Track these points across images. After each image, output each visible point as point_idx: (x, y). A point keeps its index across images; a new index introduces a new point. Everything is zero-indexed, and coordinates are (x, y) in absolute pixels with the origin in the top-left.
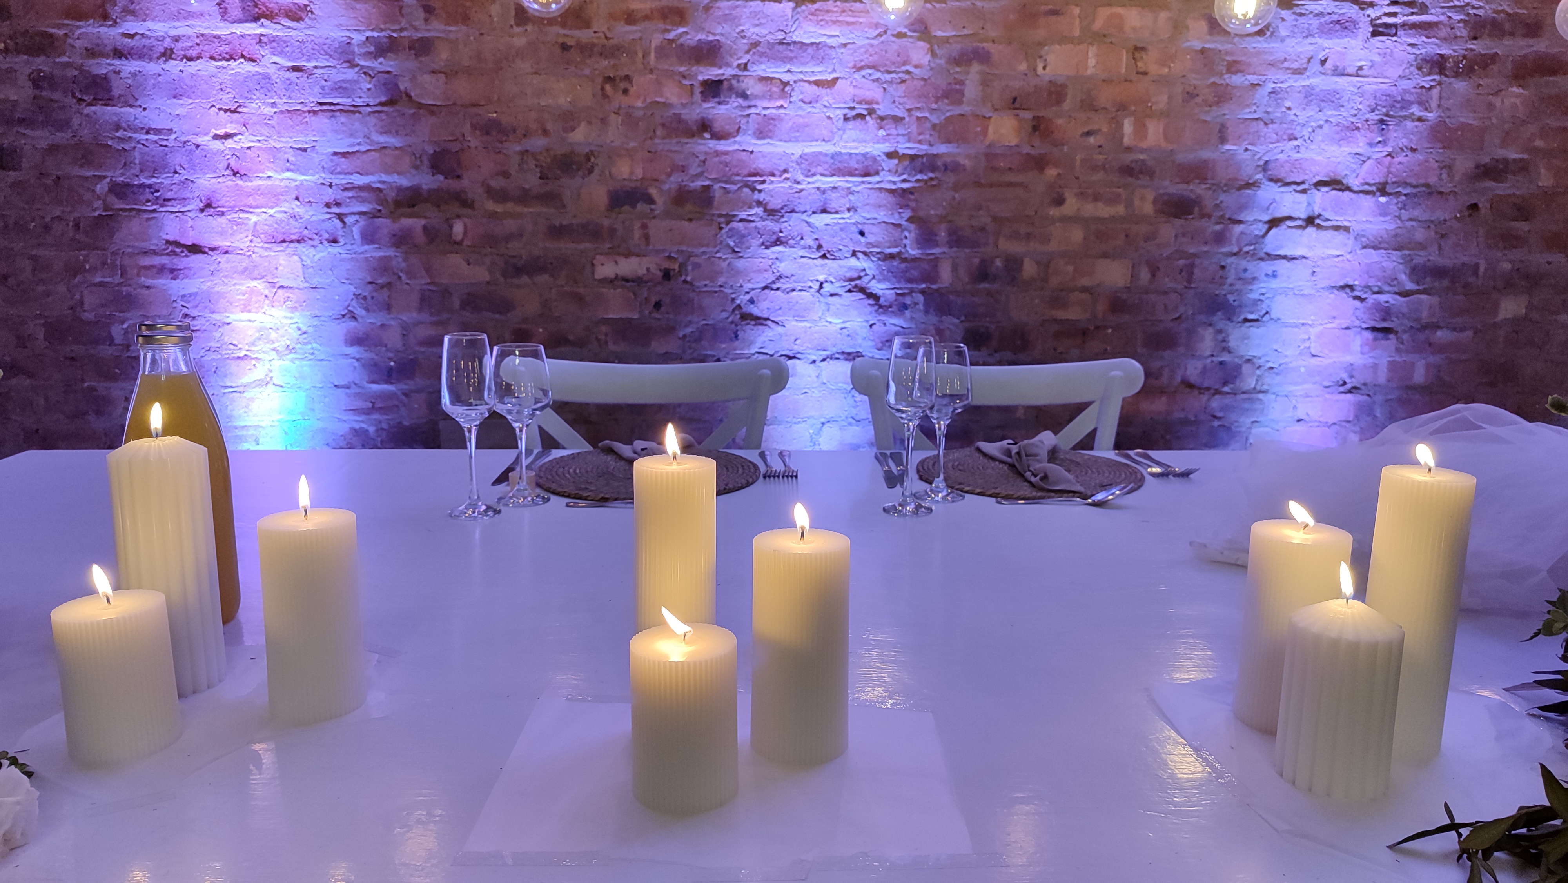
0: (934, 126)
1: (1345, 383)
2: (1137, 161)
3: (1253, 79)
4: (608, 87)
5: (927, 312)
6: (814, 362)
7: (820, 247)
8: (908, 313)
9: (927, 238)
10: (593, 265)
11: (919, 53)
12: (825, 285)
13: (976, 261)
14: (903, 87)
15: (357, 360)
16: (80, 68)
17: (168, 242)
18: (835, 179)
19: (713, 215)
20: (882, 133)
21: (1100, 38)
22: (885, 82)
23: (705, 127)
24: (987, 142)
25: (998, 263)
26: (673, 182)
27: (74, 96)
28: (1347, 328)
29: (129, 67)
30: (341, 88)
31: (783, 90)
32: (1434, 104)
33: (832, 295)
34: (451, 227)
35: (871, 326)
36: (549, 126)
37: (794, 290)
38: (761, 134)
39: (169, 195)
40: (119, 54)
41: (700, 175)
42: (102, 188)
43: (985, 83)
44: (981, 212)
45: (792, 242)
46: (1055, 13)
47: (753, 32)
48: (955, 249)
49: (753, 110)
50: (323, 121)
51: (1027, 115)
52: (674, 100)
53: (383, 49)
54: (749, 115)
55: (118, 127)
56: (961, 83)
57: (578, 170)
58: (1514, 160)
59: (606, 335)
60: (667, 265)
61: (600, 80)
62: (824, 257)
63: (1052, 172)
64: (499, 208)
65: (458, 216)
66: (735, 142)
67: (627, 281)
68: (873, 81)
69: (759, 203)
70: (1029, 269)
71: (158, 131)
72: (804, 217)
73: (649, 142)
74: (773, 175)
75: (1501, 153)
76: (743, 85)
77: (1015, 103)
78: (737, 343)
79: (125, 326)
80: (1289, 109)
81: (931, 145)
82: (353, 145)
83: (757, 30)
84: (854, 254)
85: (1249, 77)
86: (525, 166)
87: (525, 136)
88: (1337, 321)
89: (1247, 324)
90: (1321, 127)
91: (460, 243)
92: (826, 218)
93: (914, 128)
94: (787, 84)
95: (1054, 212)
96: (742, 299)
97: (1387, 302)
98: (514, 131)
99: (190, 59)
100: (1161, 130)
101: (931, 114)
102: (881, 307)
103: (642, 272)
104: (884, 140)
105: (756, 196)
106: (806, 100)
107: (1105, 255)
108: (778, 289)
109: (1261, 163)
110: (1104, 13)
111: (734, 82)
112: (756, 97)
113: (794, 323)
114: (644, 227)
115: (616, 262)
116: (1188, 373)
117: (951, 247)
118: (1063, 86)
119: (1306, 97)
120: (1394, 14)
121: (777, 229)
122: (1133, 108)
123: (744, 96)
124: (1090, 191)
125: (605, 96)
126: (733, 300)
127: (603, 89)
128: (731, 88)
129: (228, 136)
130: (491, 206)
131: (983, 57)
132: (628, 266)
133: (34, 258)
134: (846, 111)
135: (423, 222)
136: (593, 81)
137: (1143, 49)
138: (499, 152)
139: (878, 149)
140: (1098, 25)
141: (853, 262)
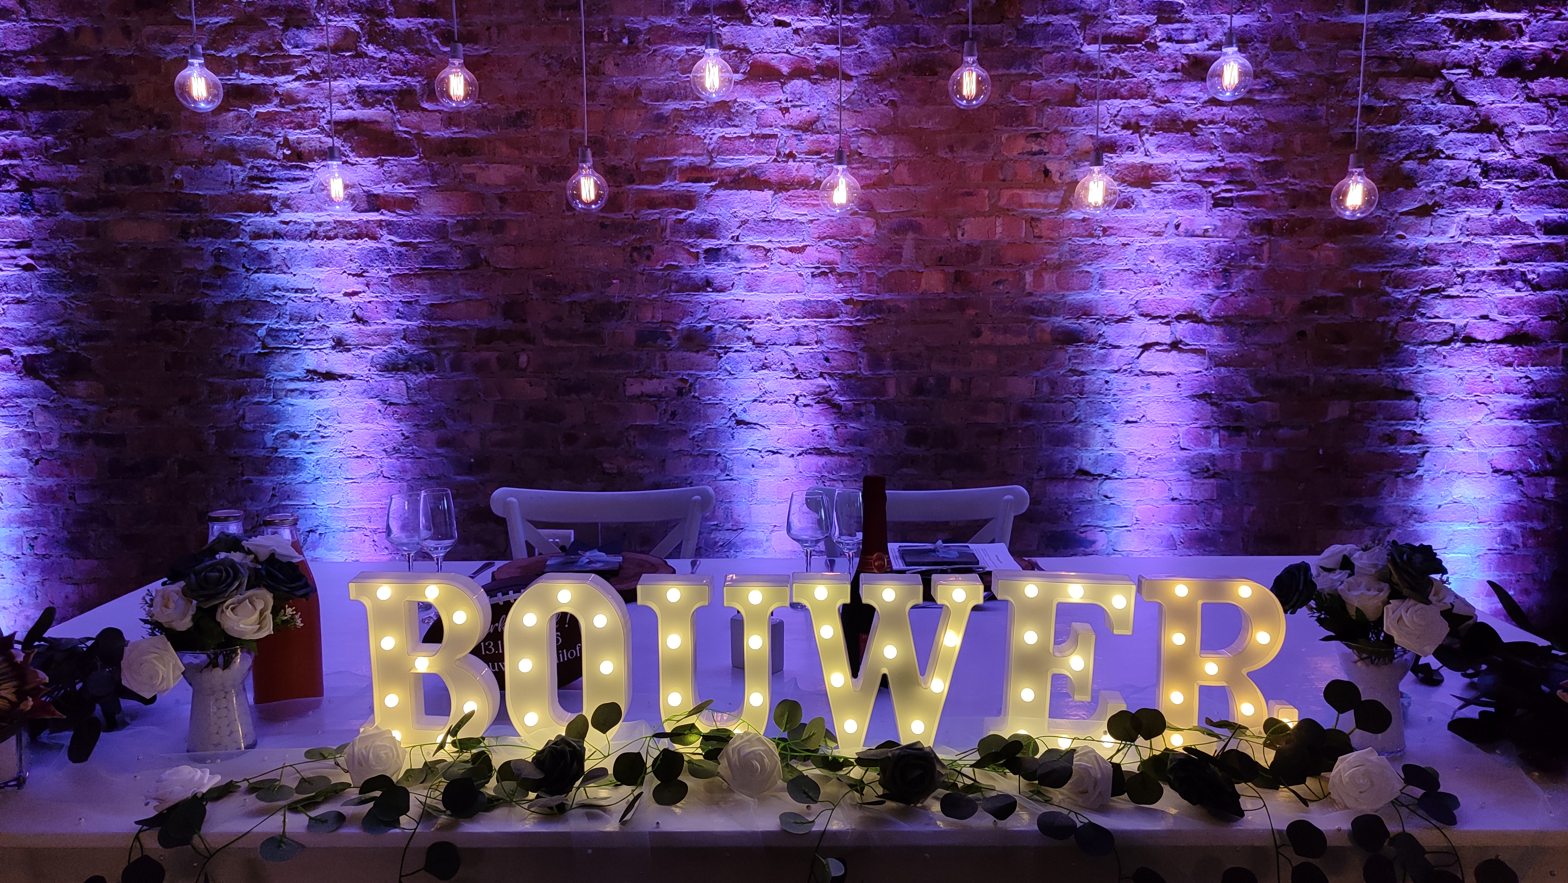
0: (880, 279)
1: (1208, 470)
2: (1036, 303)
3: (1124, 240)
4: (635, 254)
5: (878, 418)
6: (793, 456)
7: (795, 370)
8: (863, 419)
9: (876, 362)
10: (624, 385)
11: (868, 227)
12: (800, 398)
13: (915, 379)
14: (855, 252)
15: (446, 457)
16: (249, 246)
17: (308, 371)
18: (806, 320)
19: (715, 347)
20: (840, 285)
21: (1004, 212)
22: (843, 248)
23: (708, 284)
24: (920, 291)
25: (931, 380)
26: (684, 324)
27: (244, 266)
28: (1207, 427)
29: (284, 245)
30: (438, 258)
31: (766, 255)
32: (1266, 255)
33: (805, 406)
34: (518, 358)
35: (835, 429)
36: (592, 284)
37: (776, 402)
38: (750, 288)
39: (310, 337)
40: (277, 235)
41: (704, 318)
42: (261, 332)
43: (918, 247)
44: (917, 343)
45: (774, 366)
46: (969, 194)
47: (743, 213)
48: (898, 371)
49: (744, 270)
50: (425, 283)
51: (951, 270)
52: (684, 263)
53: (469, 227)
54: (740, 274)
55: (275, 288)
56: (901, 248)
57: (613, 315)
58: (1332, 297)
59: (634, 437)
60: (680, 384)
61: (629, 249)
62: (798, 377)
63: (971, 312)
64: (554, 344)
65: (523, 350)
66: (731, 294)
67: (651, 397)
68: (833, 247)
69: (749, 338)
70: (955, 385)
71: (303, 291)
72: (783, 348)
73: (666, 294)
74: (760, 318)
75: (1320, 292)
76: (736, 252)
77: (941, 261)
78: (733, 442)
79: (275, 434)
80: (1153, 262)
81: (877, 294)
82: (445, 299)
83: (746, 211)
84: (821, 375)
85: (1120, 239)
86: (573, 312)
87: (573, 290)
88: (1199, 422)
89: (1129, 425)
90: (1178, 275)
91: (525, 370)
92: (801, 349)
93: (865, 282)
94: (769, 250)
95: (973, 342)
96: (737, 409)
97: (1239, 407)
98: (566, 287)
99: (330, 238)
100: (1054, 279)
101: (877, 271)
102: (843, 414)
103: (661, 390)
104: (842, 290)
105: (747, 333)
106: (783, 262)
107: (1014, 374)
108: (764, 401)
109: (1133, 302)
110: (1007, 194)
111: (729, 249)
112: (746, 261)
113: (777, 426)
114: (663, 357)
115: (642, 383)
116: (1084, 463)
117: (895, 370)
118: (978, 247)
119: (1165, 253)
120: (1230, 191)
121: (763, 357)
122: (1032, 263)
123: (737, 260)
124: (1001, 325)
125: (633, 261)
126: (730, 409)
127: (631, 256)
128: (727, 254)
129: (355, 293)
130: (547, 342)
131: (915, 227)
132: (651, 386)
133: (211, 384)
134: (813, 270)
135: (497, 354)
136: (624, 250)
137: (1038, 220)
138: (554, 303)
139: (837, 297)
140: (1003, 202)
141: (821, 381)
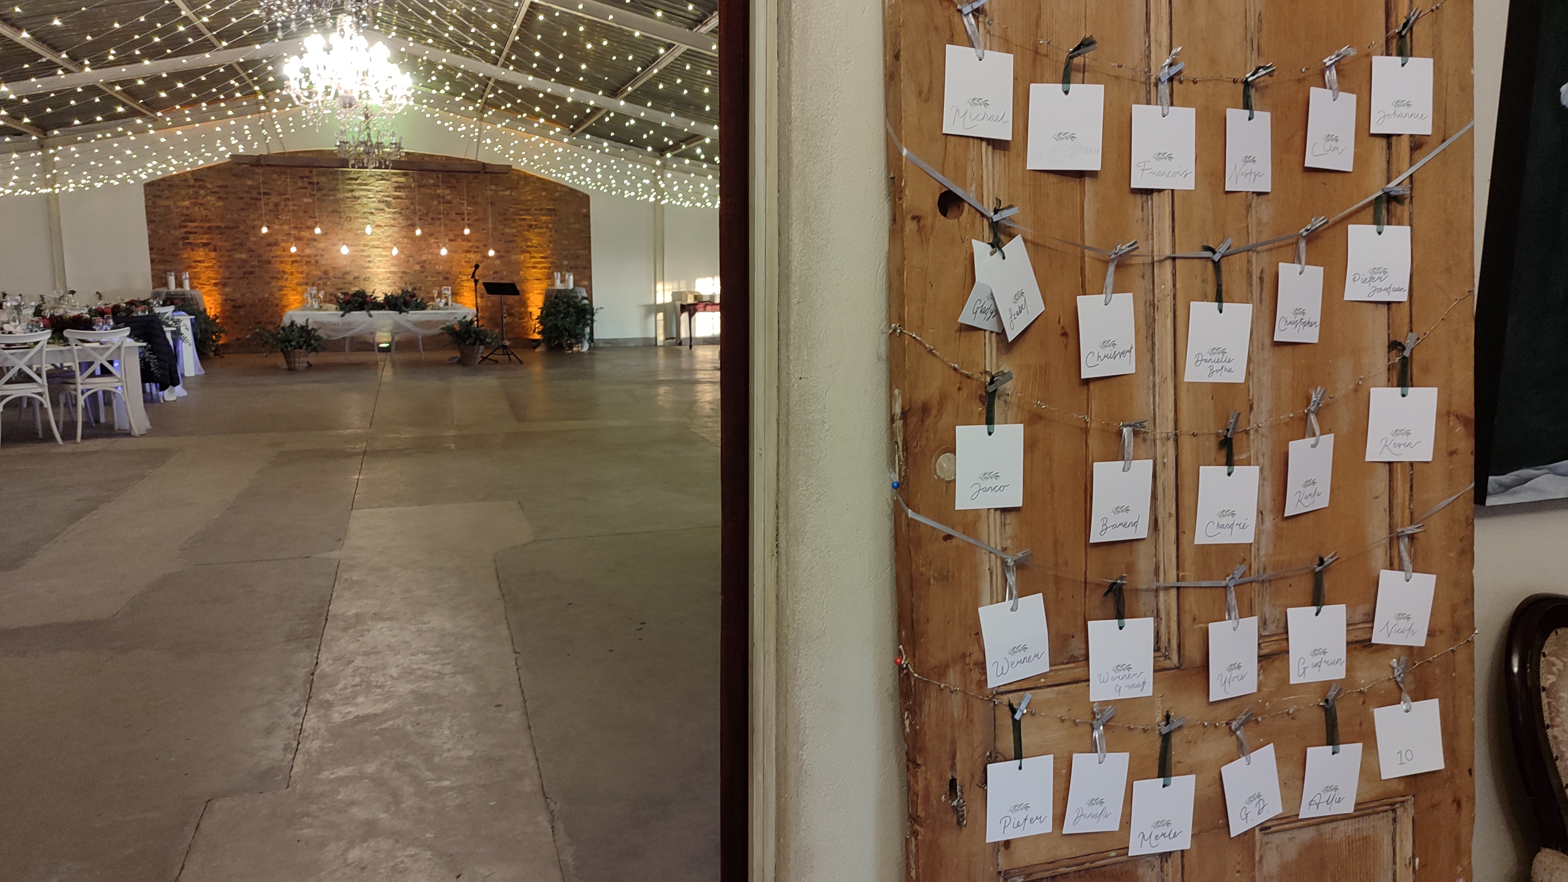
14: (399, 262)
22: (396, 261)
31: (379, 262)
36: (345, 268)
39: (280, 279)
43: (413, 261)
47: (374, 253)
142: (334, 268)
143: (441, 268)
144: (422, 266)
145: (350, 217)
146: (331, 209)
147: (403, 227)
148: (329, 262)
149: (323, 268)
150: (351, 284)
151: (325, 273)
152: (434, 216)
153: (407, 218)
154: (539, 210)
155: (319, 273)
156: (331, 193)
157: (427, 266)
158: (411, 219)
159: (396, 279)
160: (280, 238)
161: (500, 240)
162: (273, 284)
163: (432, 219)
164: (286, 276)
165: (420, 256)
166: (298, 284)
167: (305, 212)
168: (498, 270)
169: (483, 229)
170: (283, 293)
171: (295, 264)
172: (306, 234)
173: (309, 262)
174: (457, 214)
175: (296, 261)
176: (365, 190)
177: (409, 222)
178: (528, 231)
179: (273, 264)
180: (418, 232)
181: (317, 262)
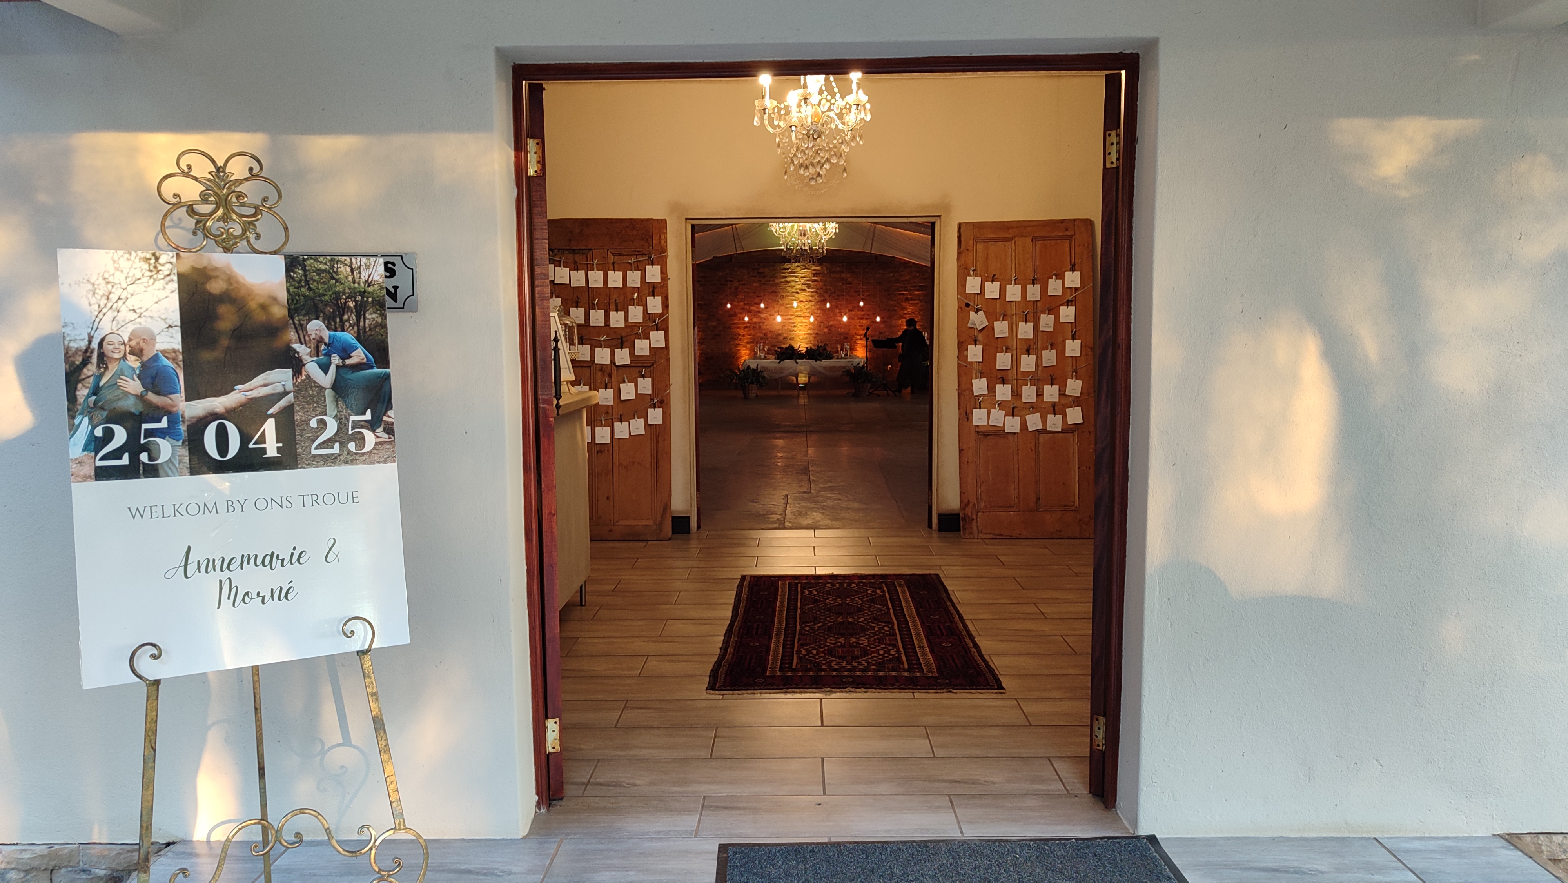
142: (770, 331)
143: (842, 330)
144: (829, 330)
145: (783, 296)
146: (770, 291)
147: (818, 302)
148: (767, 327)
149: (764, 332)
150: (781, 342)
151: (765, 335)
152: (839, 293)
153: (820, 295)
154: (914, 287)
155: (761, 335)
156: (772, 279)
157: (833, 329)
158: (823, 296)
159: (812, 339)
160: (737, 311)
161: (884, 310)
162: (732, 343)
163: (838, 296)
164: (740, 337)
165: (828, 322)
166: (748, 343)
167: (754, 293)
168: (883, 331)
169: (873, 302)
170: (738, 348)
171: (746, 329)
172: (754, 308)
173: (755, 327)
174: (855, 291)
175: (747, 327)
176: (793, 276)
177: (822, 298)
178: (905, 303)
179: (733, 329)
180: (828, 305)
181: (760, 327)
